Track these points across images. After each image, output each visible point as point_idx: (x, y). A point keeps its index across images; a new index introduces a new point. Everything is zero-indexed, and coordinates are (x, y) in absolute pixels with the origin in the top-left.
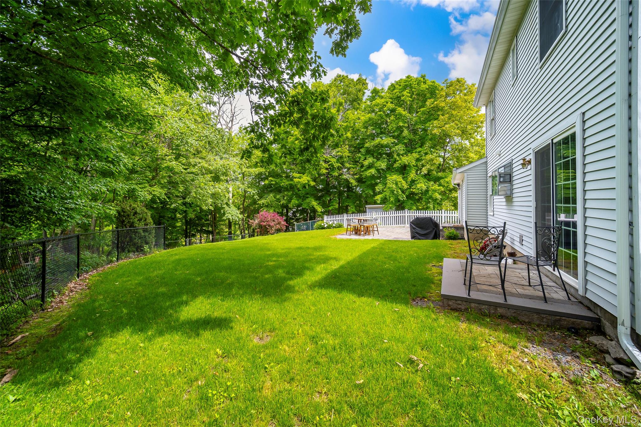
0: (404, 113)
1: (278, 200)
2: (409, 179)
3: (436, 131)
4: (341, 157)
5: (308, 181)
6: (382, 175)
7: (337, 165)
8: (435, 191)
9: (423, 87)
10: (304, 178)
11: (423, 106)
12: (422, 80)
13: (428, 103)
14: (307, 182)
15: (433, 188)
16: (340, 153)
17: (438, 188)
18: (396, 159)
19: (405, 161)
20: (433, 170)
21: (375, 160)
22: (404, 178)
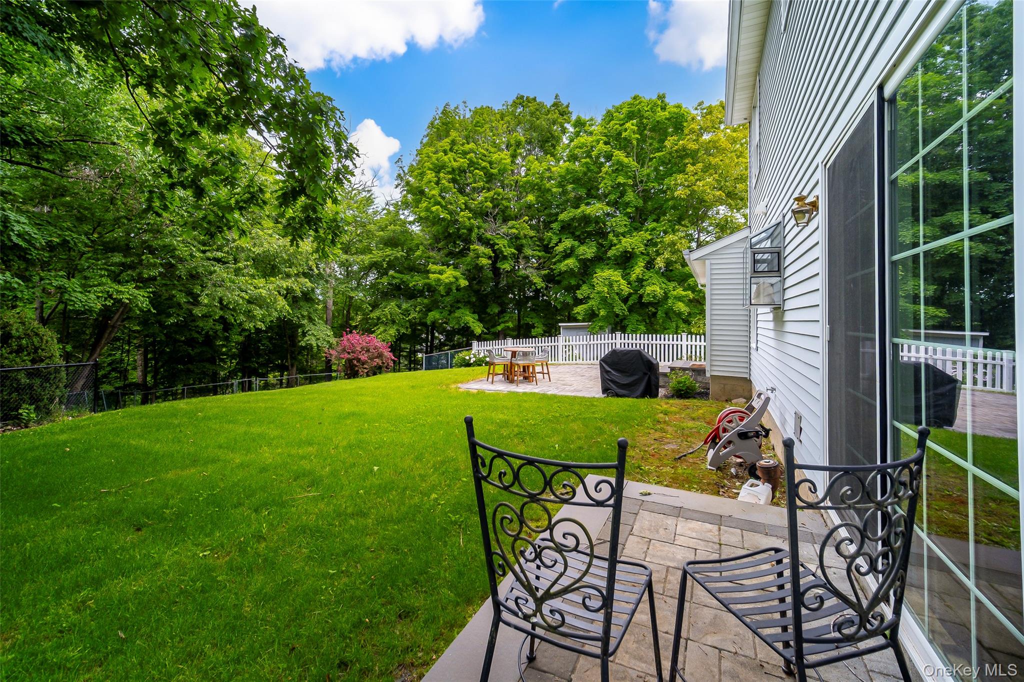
0: (626, 160)
1: (406, 313)
2: (633, 277)
3: (680, 192)
4: (517, 238)
5: (457, 279)
6: (587, 268)
7: (509, 251)
8: (679, 299)
9: (662, 115)
10: (449, 272)
11: (659, 150)
12: (659, 102)
13: (667, 143)
14: (453, 280)
15: (675, 293)
16: (514, 231)
17: (684, 293)
18: (611, 241)
19: (627, 245)
20: (676, 262)
21: (576, 243)
22: (625, 276)
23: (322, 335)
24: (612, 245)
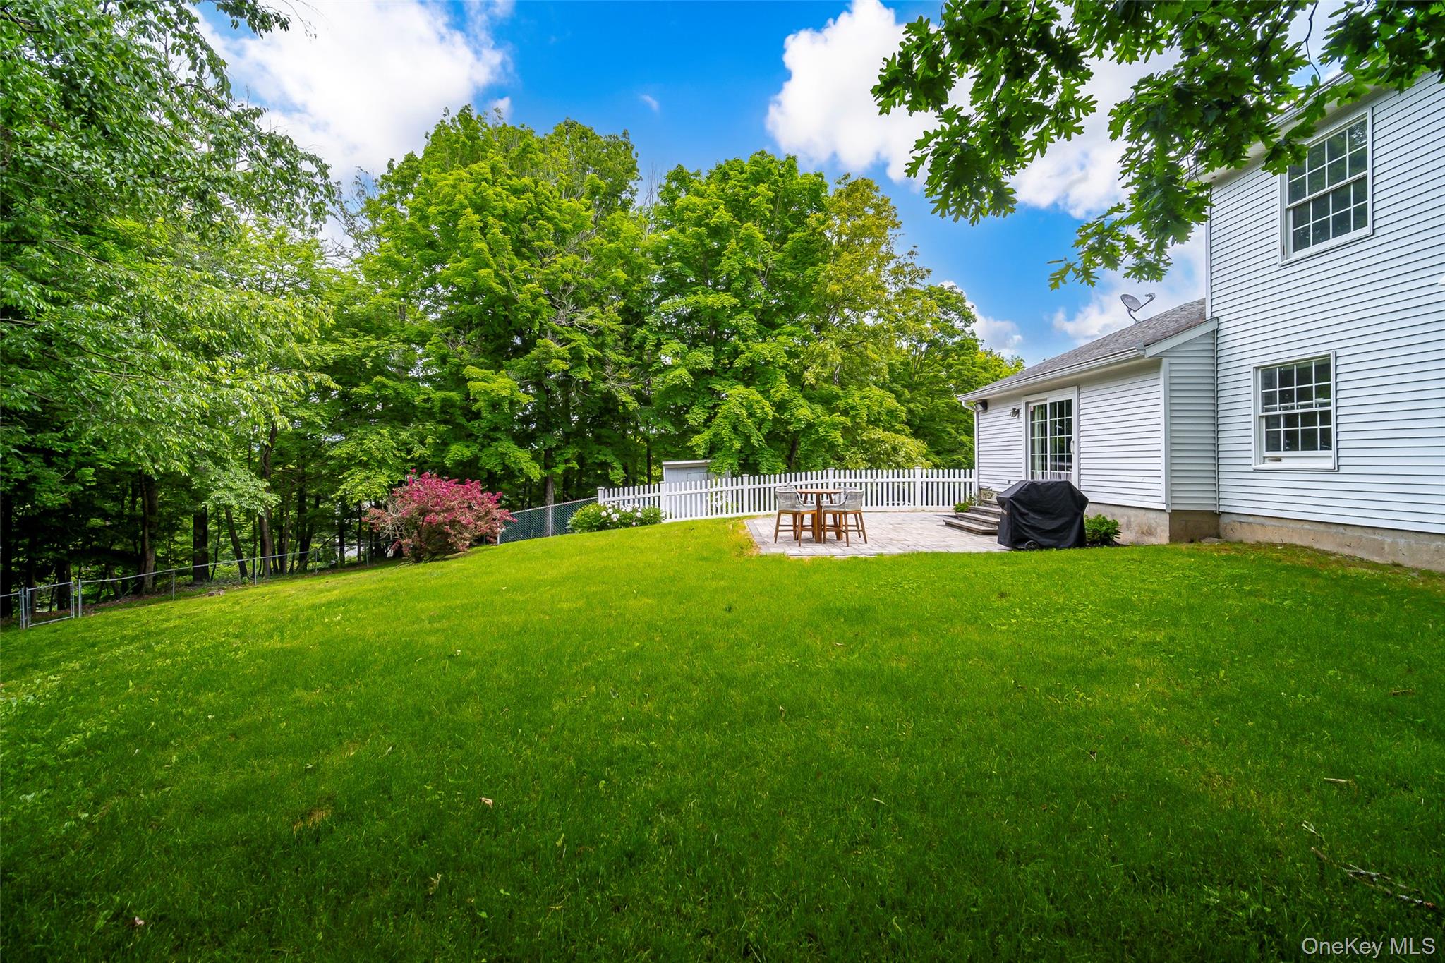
2: (776, 396)
3: (835, 288)
4: (601, 332)
5: (511, 391)
7: (590, 352)
10: (500, 380)
14: (505, 392)
15: (827, 418)
16: (596, 321)
18: (736, 346)
21: (685, 347)
22: (765, 393)
23: (241, 487)
24: (736, 353)
